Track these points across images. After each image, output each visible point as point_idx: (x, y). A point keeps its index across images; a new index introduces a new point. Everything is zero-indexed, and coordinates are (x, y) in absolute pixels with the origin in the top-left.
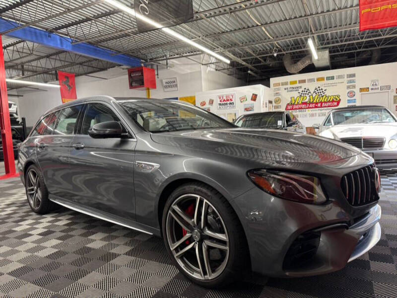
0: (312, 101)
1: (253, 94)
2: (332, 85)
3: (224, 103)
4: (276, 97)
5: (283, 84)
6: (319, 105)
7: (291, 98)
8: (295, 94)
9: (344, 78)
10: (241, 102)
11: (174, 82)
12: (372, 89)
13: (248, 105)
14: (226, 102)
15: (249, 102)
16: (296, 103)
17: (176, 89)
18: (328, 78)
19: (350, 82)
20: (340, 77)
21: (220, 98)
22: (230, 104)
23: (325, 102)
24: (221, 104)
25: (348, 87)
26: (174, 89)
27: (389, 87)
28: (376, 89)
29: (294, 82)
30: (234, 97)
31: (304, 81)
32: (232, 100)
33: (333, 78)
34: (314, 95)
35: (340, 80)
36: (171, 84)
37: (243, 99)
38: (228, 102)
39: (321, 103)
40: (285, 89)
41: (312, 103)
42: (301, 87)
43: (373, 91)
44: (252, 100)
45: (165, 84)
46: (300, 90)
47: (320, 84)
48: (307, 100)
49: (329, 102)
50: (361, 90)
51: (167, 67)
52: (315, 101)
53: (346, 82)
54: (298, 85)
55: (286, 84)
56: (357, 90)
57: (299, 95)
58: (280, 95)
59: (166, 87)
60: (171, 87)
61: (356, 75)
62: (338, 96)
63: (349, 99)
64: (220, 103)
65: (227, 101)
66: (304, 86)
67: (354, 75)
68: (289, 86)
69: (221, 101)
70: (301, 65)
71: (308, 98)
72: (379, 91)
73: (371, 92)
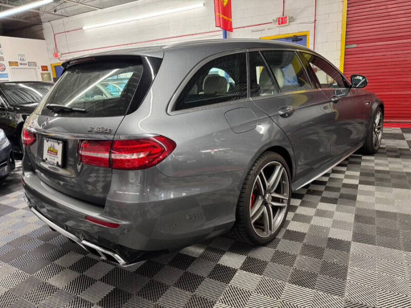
12: (21, 64)
27: (35, 64)
28: (24, 64)
43: (22, 67)
56: (6, 64)
72: (27, 66)
73: (20, 66)
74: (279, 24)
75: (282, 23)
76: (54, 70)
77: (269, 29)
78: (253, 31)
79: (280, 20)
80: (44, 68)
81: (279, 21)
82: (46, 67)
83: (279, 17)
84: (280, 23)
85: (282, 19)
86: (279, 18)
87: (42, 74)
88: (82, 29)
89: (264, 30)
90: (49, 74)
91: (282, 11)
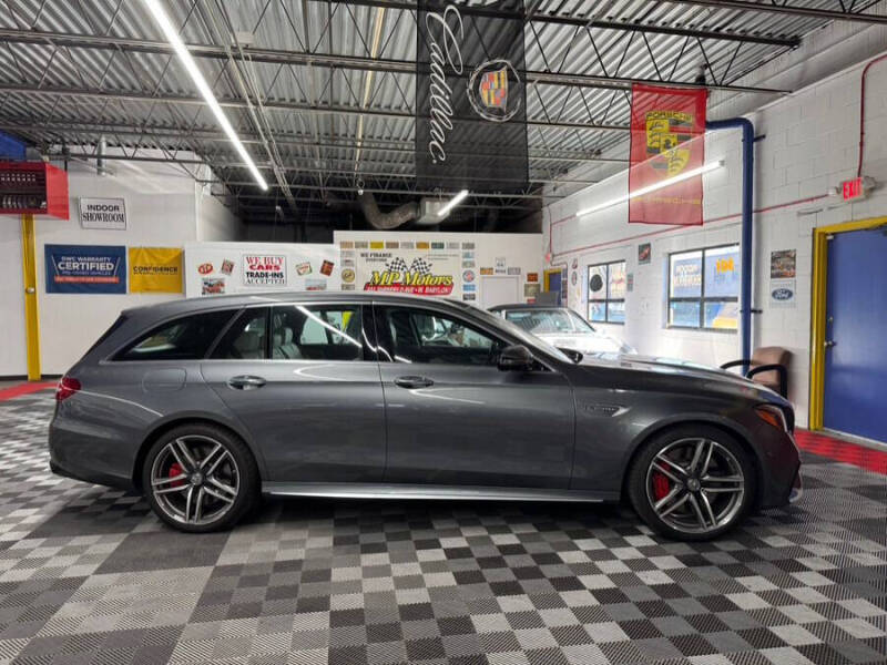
0: (408, 282)
1: (325, 262)
2: (440, 258)
3: (259, 272)
4: (344, 268)
5: (358, 245)
6: (421, 290)
7: (373, 273)
8: (381, 267)
9: (458, 248)
10: (300, 274)
11: (116, 208)
12: (497, 271)
13: (315, 280)
14: (264, 272)
15: (317, 276)
16: (382, 283)
17: (119, 225)
18: (435, 246)
19: (467, 256)
20: (452, 246)
21: (249, 260)
22: (275, 275)
23: (430, 286)
24: (252, 275)
25: (465, 264)
26: (113, 224)
27: (518, 271)
28: (502, 271)
29: (379, 245)
30: (283, 262)
31: (394, 245)
32: (278, 269)
33: (441, 246)
34: (413, 272)
35: (454, 252)
36: (108, 212)
37: (303, 269)
38: (270, 272)
39: (424, 286)
40: (362, 255)
41: (409, 286)
42: (390, 255)
43: (497, 275)
44: (322, 271)
45: (84, 210)
46: (389, 261)
47: (422, 253)
48: (400, 280)
49: (436, 286)
50: (483, 271)
51: (99, 171)
52: (413, 283)
53: (461, 255)
54: (385, 250)
55: (364, 245)
56: (476, 270)
57: (386, 269)
58: (353, 265)
59: (89, 217)
60: (106, 218)
61: (476, 246)
62: (450, 278)
63: (466, 283)
64: (250, 270)
65: (267, 268)
66: (396, 253)
67: (471, 246)
68: (369, 250)
69: (251, 267)
70: (399, 218)
71: (402, 275)
72: (506, 275)
73: (495, 274)
74: (845, 197)
75: (851, 194)
76: (547, 281)
77: (830, 208)
78: (799, 214)
79: (848, 187)
80: (532, 277)
81: (845, 190)
82: (536, 275)
83: (844, 180)
84: (847, 193)
85: (851, 185)
86: (845, 184)
87: (526, 286)
88: (574, 216)
89: (821, 210)
90: (539, 285)
91: (858, 164)
